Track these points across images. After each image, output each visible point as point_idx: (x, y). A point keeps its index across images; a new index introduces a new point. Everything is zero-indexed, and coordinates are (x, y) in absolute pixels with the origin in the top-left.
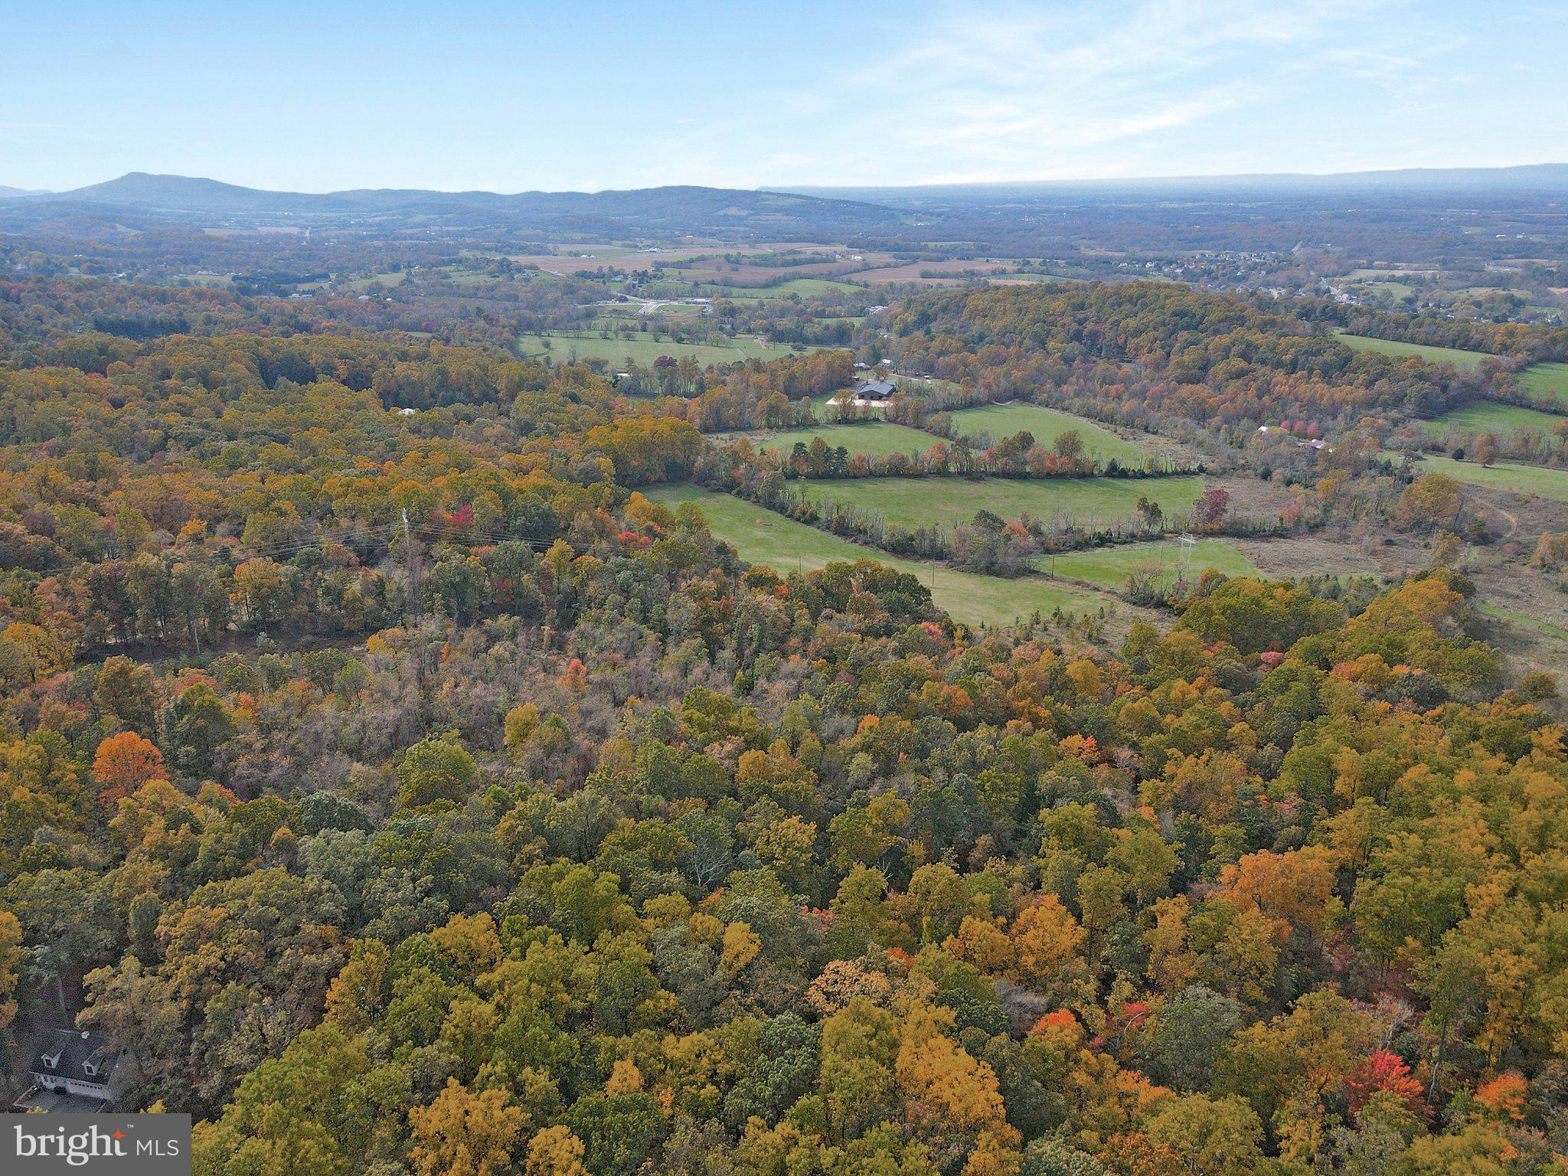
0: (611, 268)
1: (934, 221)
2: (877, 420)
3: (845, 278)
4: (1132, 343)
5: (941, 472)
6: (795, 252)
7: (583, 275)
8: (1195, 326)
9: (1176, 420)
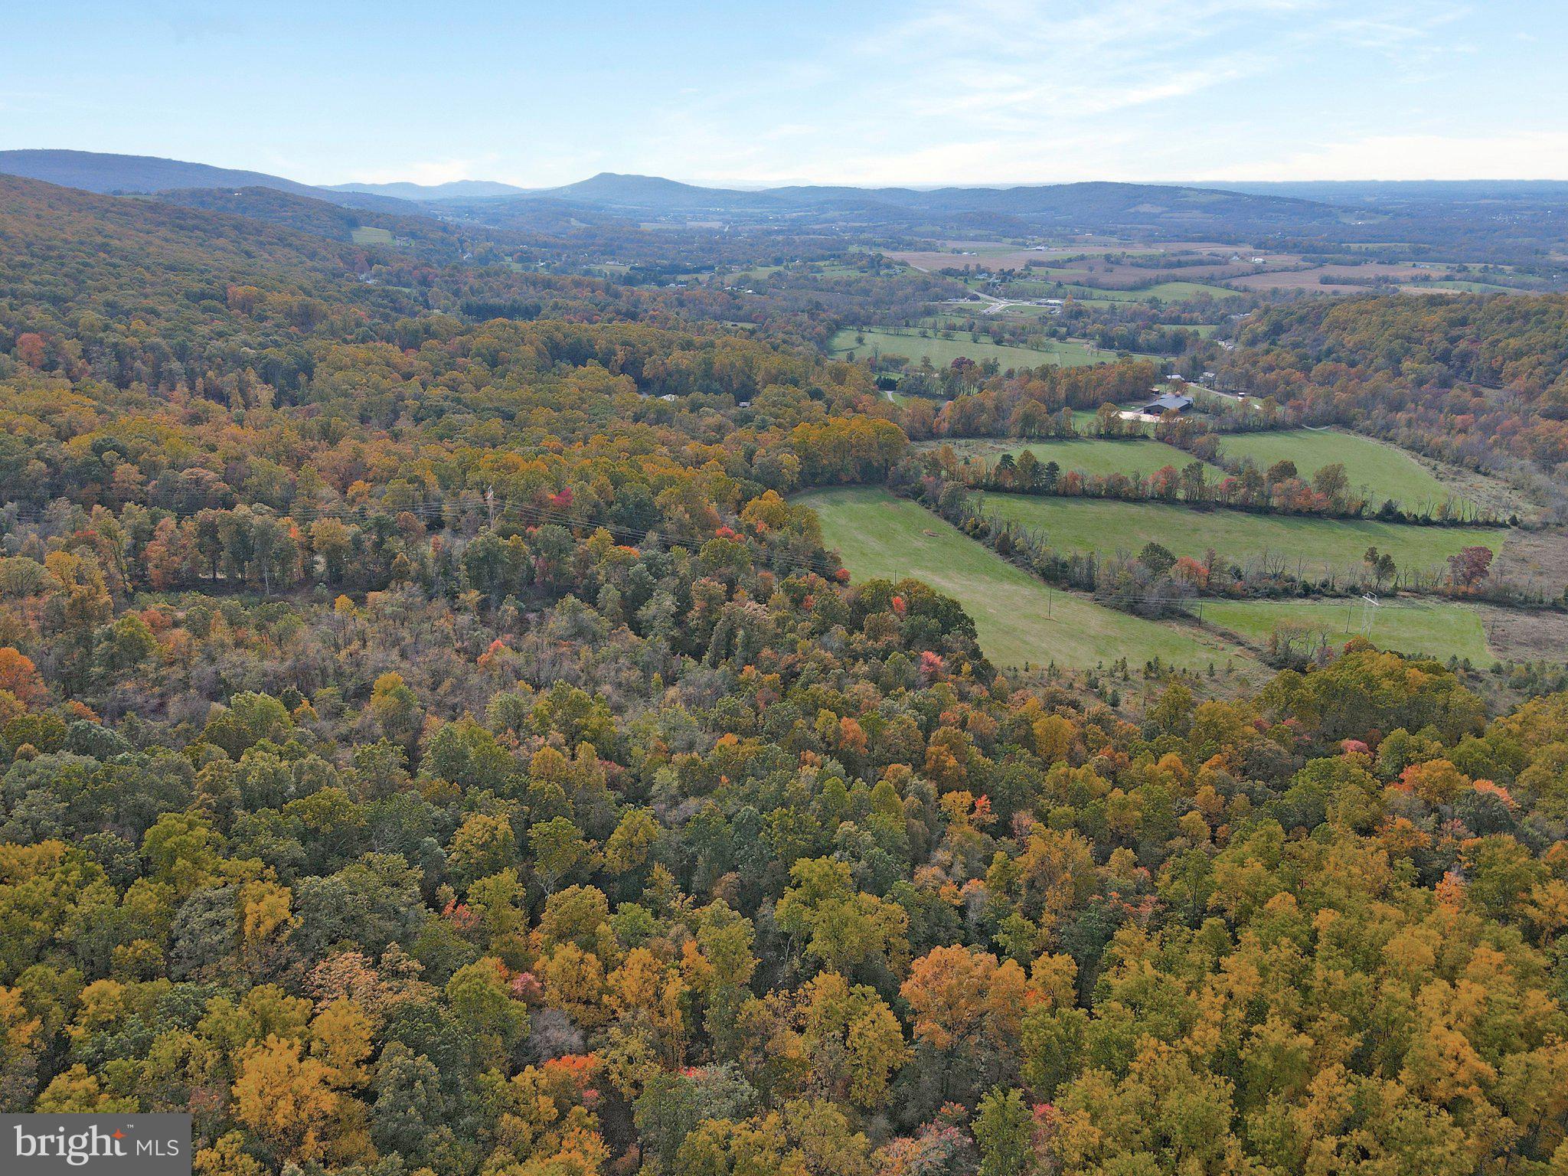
0: (978, 266)
2: (1145, 437)
3: (1224, 282)
4: (1509, 366)
5: (1166, 499)
6: (1187, 253)
7: (947, 272)
9: (1512, 461)
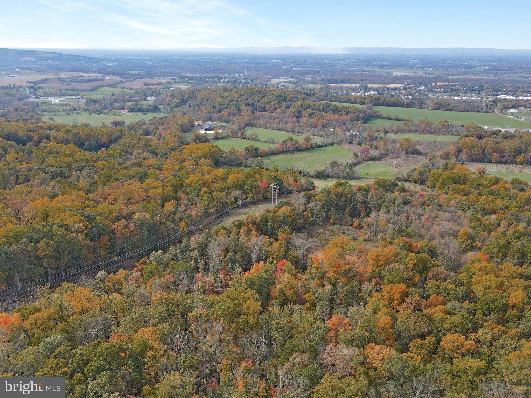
1: (115, 64)
4: (267, 107)
6: (82, 76)
7: (4, 88)
8: (285, 100)
9: (309, 129)
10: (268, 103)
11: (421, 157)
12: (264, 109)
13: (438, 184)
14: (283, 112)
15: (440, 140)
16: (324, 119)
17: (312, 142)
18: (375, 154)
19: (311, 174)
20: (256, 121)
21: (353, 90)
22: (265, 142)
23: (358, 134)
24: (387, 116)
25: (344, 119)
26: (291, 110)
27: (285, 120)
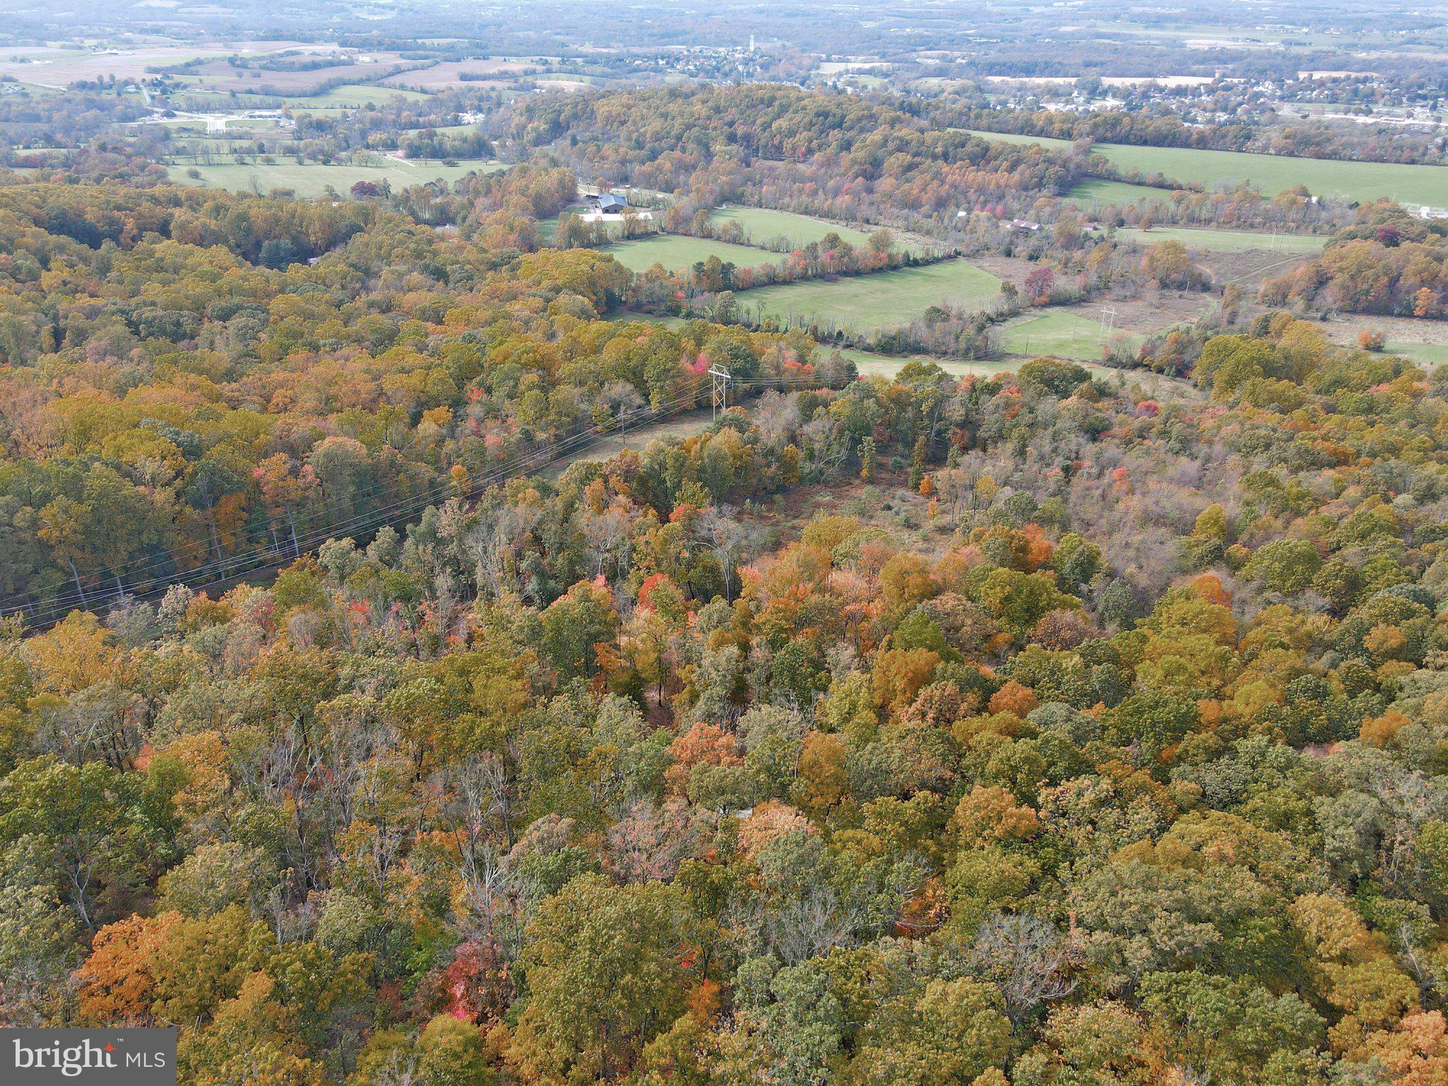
0: (109, 76)
1: (389, 15)
4: (787, 144)
6: (292, 53)
8: (839, 125)
9: (894, 210)
10: (792, 133)
11: (1207, 297)
12: (777, 153)
13: (1219, 378)
14: (829, 163)
15: (1272, 247)
16: (943, 182)
17: (895, 251)
18: (1068, 287)
19: (868, 341)
20: (749, 188)
21: (1055, 94)
22: (763, 248)
23: (1035, 227)
24: (1131, 173)
25: (1002, 182)
26: (851, 156)
27: (831, 184)
